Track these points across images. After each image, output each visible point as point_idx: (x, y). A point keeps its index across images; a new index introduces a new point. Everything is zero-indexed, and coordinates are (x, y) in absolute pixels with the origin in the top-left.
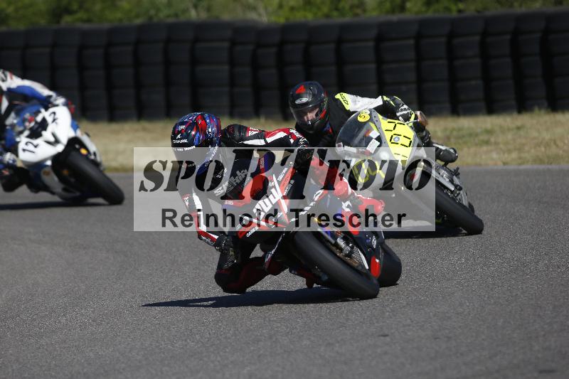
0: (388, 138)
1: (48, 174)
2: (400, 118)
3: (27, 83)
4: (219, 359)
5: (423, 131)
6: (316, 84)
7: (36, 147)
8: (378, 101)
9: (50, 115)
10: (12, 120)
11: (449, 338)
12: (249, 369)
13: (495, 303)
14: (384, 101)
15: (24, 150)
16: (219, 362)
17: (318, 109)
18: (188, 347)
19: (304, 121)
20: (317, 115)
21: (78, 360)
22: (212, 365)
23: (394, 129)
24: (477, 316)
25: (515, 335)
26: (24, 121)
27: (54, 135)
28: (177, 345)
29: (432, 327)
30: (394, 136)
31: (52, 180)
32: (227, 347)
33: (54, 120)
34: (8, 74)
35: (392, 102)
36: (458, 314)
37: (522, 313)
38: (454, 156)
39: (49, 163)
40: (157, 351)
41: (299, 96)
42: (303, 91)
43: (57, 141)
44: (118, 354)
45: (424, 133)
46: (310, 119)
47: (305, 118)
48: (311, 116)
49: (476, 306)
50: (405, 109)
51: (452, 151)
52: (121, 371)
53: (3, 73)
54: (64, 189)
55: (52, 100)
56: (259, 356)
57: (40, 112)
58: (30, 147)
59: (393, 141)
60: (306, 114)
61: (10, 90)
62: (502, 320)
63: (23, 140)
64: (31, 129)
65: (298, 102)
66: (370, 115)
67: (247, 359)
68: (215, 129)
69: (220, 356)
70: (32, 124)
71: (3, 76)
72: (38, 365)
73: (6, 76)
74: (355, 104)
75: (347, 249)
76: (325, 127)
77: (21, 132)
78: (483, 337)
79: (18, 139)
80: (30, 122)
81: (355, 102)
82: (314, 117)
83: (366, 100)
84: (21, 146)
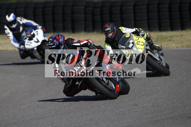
0: (136, 43)
1: (35, 52)
2: (141, 36)
3: (29, 21)
4: (80, 113)
5: (150, 40)
6: (112, 24)
7: (31, 43)
8: (134, 30)
9: (36, 32)
10: (24, 34)
11: (158, 106)
12: (90, 116)
13: (173, 94)
14: (136, 30)
15: (27, 44)
16: (80, 114)
17: (113, 32)
18: (70, 109)
19: (108, 37)
20: (112, 34)
21: (33, 114)
22: (78, 115)
23: (138, 39)
24: (167, 99)
25: (180, 105)
26: (27, 34)
27: (37, 39)
28: (67, 108)
29: (152, 102)
30: (138, 42)
31: (37, 54)
32: (83, 109)
33: (37, 34)
34: (22, 18)
35: (138, 30)
36: (161, 98)
37: (183, 98)
38: (161, 48)
39: (36, 49)
40: (60, 110)
41: (106, 28)
42: (108, 26)
43: (38, 41)
44: (47, 112)
45: (150, 41)
46: (110, 36)
47: (108, 35)
48: (110, 35)
49: (167, 95)
50: (142, 33)
51: (160, 47)
52: (48, 117)
53: (21, 18)
54: (42, 58)
55: (37, 27)
56: (94, 112)
57: (32, 31)
58: (29, 43)
59: (138, 44)
60: (109, 34)
61: (23, 24)
62: (176, 100)
63: (27, 41)
64: (29, 37)
65: (106, 30)
66: (130, 35)
67: (90, 113)
68: (62, 40)
69: (81, 112)
70: (30, 35)
71: (21, 19)
72: (20, 115)
73: (22, 19)
74: (126, 31)
75: (107, 82)
76: (115, 39)
77: (26, 38)
78: (170, 106)
79: (25, 41)
80: (29, 35)
81: (126, 30)
82: (112, 35)
83: (130, 29)
84: (26, 43)
